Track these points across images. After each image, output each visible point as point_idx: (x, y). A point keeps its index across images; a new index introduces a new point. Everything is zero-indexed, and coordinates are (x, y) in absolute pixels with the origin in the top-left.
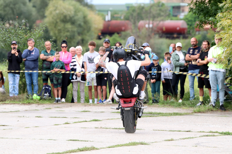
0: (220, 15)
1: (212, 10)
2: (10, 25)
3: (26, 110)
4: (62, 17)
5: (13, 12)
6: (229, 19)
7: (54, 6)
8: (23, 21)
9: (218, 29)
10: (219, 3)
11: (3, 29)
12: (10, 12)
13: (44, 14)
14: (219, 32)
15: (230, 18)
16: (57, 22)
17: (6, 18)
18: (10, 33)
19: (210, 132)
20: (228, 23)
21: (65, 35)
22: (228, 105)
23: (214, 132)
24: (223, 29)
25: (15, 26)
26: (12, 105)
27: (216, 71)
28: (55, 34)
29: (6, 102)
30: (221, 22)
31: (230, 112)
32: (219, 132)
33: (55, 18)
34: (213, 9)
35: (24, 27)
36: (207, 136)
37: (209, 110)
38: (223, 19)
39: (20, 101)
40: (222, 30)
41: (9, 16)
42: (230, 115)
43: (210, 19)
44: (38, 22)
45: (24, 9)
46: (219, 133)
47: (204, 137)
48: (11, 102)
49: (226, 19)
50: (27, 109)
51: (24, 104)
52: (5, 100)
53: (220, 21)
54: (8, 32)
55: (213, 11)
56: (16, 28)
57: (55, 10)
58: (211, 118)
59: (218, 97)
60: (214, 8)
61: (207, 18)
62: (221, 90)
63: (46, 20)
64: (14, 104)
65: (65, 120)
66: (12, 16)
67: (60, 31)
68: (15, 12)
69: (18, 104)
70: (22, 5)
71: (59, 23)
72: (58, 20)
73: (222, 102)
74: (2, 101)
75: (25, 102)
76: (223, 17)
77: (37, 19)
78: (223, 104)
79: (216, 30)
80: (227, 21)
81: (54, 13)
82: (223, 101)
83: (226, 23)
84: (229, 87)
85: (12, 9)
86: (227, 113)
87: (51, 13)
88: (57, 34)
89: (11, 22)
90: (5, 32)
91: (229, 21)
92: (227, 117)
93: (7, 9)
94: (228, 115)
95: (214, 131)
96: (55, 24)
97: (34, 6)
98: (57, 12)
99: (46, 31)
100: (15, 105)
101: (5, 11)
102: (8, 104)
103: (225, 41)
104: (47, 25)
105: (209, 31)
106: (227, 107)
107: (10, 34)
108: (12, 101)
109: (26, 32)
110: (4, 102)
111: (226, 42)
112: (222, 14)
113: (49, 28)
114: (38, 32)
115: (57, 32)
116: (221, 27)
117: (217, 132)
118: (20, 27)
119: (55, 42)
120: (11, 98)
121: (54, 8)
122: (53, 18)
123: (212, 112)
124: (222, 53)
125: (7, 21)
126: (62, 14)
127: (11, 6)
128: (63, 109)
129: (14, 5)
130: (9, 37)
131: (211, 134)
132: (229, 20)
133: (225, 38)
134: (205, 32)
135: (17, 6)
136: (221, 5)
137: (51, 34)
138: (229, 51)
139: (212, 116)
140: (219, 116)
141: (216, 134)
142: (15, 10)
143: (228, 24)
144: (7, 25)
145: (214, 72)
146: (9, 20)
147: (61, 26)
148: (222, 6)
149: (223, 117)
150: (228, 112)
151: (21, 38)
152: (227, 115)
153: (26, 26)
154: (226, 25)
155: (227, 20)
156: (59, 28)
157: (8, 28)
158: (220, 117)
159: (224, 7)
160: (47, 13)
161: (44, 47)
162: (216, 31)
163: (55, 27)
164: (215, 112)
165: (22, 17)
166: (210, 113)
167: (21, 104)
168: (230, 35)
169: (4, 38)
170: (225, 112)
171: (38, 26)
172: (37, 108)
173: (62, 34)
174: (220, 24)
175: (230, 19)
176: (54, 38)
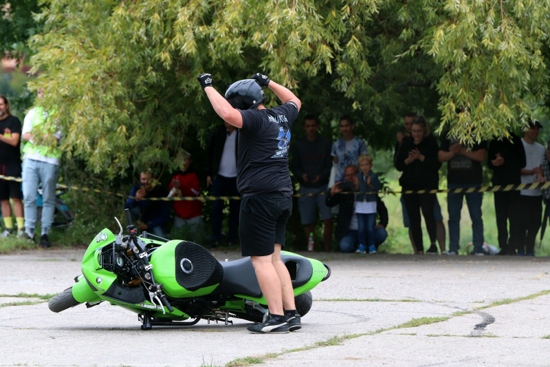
0: (37, 40)
1: (17, 27)
6: (56, 47)
9: (33, 71)
10: (33, 14)
14: (36, 75)
15: (58, 44)
19: (20, 296)
20: (54, 55)
22: (60, 235)
23: (30, 296)
24: (44, 68)
27: (38, 161)
30: (40, 54)
31: (64, 251)
32: (40, 294)
34: (17, 24)
36: (15, 305)
37: (17, 247)
38: (43, 48)
40: (43, 72)
42: (63, 258)
43: (15, 46)
46: (40, 297)
47: (8, 307)
49: (50, 47)
53: (37, 52)
55: (18, 29)
58: (21, 264)
59: (39, 217)
60: (21, 21)
61: (7, 44)
62: (46, 202)
73: (46, 229)
76: (43, 43)
78: (47, 233)
79: (28, 72)
80: (51, 52)
82: (49, 228)
83: (50, 57)
84: (61, 196)
86: (58, 253)
91: (56, 51)
92: (58, 263)
94: (60, 258)
95: (29, 293)
103: (50, 95)
105: (13, 74)
106: (56, 239)
111: (51, 98)
112: (41, 37)
116: (39, 65)
117: (36, 296)
123: (25, 251)
124: (43, 121)
131: (21, 300)
132: (56, 49)
133: (48, 88)
134: (6, 76)
136: (38, 17)
138: (59, 116)
139: (25, 260)
140: (39, 260)
141: (32, 300)
143: (54, 58)
145: (35, 163)
148: (41, 20)
149: (49, 263)
150: (60, 251)
152: (57, 258)
154: (50, 59)
155: (51, 50)
158: (43, 263)
159: (46, 22)
162: (28, 74)
164: (31, 252)
166: (21, 254)
168: (58, 83)
170: (52, 251)
174: (38, 58)
175: (59, 48)
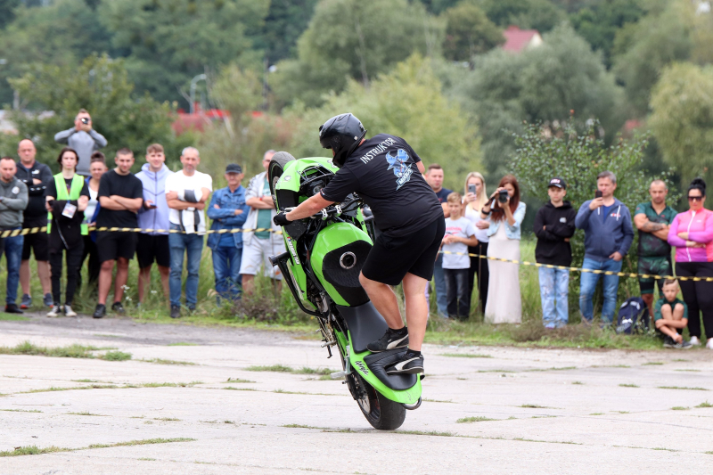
2: (554, 132)
3: (595, 367)
4: (697, 113)
5: (563, 96)
7: (674, 82)
8: (590, 122)
11: (533, 144)
12: (555, 96)
13: (646, 104)
16: (682, 126)
17: (543, 113)
18: (553, 155)
21: (703, 161)
25: (566, 136)
26: (557, 351)
28: (676, 158)
29: (541, 343)
33: (676, 114)
35: (590, 140)
39: (578, 341)
41: (552, 110)
44: (630, 126)
45: (590, 89)
48: (554, 345)
50: (598, 364)
51: (589, 349)
52: (538, 338)
54: (547, 152)
56: (569, 142)
57: (678, 93)
63: (653, 120)
64: (562, 348)
65: (701, 397)
66: (560, 108)
67: (689, 150)
68: (568, 99)
69: (574, 348)
70: (586, 79)
71: (689, 127)
72: (685, 121)
74: (530, 339)
75: (592, 345)
77: (627, 117)
81: (674, 101)
85: (560, 89)
87: (666, 101)
88: (682, 160)
89: (556, 124)
90: (540, 152)
93: (547, 88)
96: (678, 132)
97: (620, 83)
98: (684, 97)
99: (652, 150)
100: (563, 351)
101: (540, 94)
102: (545, 347)
104: (655, 133)
107: (554, 159)
108: (558, 341)
109: (595, 152)
110: (535, 343)
113: (661, 143)
114: (629, 152)
115: (680, 153)
118: (578, 141)
119: (675, 179)
120: (553, 331)
121: (676, 88)
122: (671, 115)
125: (547, 123)
126: (698, 103)
127: (559, 80)
128: (697, 366)
129: (566, 77)
130: (550, 167)
135: (573, 80)
137: (666, 157)
142: (567, 94)
144: (547, 133)
146: (551, 120)
147: (693, 136)
151: (583, 169)
153: (596, 134)
156: (688, 141)
157: (548, 142)
160: (655, 101)
161: (644, 195)
163: (677, 139)
165: (586, 110)
167: (582, 349)
169: (538, 170)
171: (629, 137)
172: (623, 362)
173: (695, 159)
176: (673, 168)
